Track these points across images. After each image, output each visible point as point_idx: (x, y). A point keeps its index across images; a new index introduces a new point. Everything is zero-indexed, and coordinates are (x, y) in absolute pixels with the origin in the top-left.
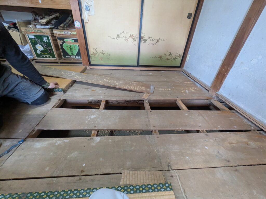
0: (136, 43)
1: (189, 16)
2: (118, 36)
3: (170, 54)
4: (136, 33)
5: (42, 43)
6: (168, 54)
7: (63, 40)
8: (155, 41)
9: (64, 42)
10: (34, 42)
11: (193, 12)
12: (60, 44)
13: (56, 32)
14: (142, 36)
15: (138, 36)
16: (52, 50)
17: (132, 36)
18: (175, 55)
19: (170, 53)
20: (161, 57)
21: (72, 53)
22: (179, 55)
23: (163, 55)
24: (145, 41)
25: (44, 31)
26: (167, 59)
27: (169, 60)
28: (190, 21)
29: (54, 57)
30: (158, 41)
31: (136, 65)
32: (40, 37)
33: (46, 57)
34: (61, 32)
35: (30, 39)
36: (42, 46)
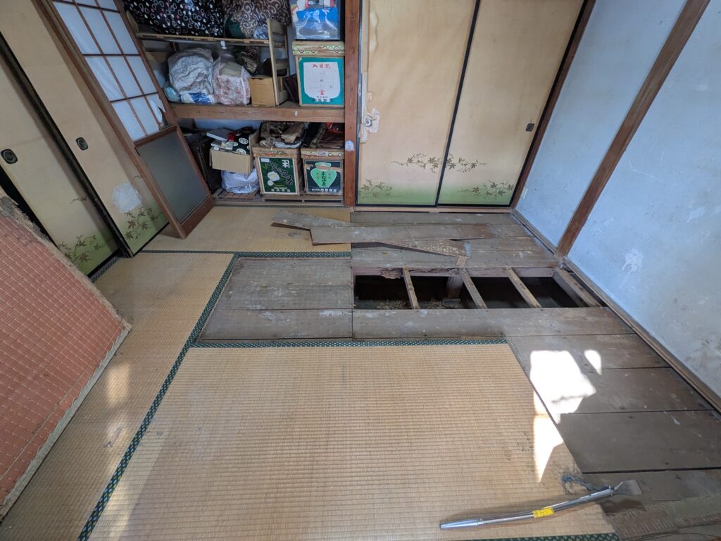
0: (439, 170)
1: (530, 128)
2: (410, 161)
3: (494, 186)
4: (440, 156)
5: (279, 170)
6: (489, 185)
7: (314, 163)
8: (469, 166)
9: (315, 167)
10: (266, 167)
11: (536, 121)
12: (307, 170)
13: (305, 152)
14: (448, 159)
15: (442, 160)
16: (294, 180)
17: (431, 161)
18: (501, 186)
19: (494, 184)
20: (476, 190)
21: (324, 184)
22: (509, 186)
23: (480, 187)
24: (453, 166)
25: (288, 152)
26: (488, 193)
27: (490, 194)
28: (530, 135)
29: (293, 190)
30: (473, 166)
31: (434, 204)
32: (279, 161)
33: (281, 191)
34: (314, 153)
35: (263, 164)
36: (279, 174)
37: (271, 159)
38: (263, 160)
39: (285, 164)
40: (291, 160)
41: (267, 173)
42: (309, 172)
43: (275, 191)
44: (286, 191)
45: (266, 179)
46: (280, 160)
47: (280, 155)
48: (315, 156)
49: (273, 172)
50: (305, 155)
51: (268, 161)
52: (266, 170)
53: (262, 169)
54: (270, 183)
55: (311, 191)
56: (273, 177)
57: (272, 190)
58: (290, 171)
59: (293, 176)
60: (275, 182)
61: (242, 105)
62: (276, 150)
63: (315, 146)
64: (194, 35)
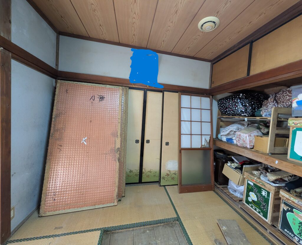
5: (258, 194)
7: (291, 207)
9: (292, 211)
10: (250, 187)
13: (283, 194)
21: (300, 234)
25: (267, 185)
29: (265, 216)
33: (255, 210)
34: (292, 199)
35: (248, 184)
36: (257, 196)
37: (254, 184)
38: (249, 182)
39: (264, 193)
40: (269, 193)
41: (250, 191)
42: (285, 212)
43: (252, 207)
44: (259, 212)
45: (248, 196)
46: (260, 188)
47: (261, 184)
48: (293, 202)
49: (253, 193)
50: (283, 196)
51: (252, 184)
52: (249, 189)
53: (248, 188)
54: (250, 199)
55: (283, 230)
56: (253, 197)
57: (250, 204)
58: (267, 201)
59: (268, 206)
60: (253, 201)
61: (246, 148)
62: (258, 180)
63: (295, 194)
64: (237, 116)
